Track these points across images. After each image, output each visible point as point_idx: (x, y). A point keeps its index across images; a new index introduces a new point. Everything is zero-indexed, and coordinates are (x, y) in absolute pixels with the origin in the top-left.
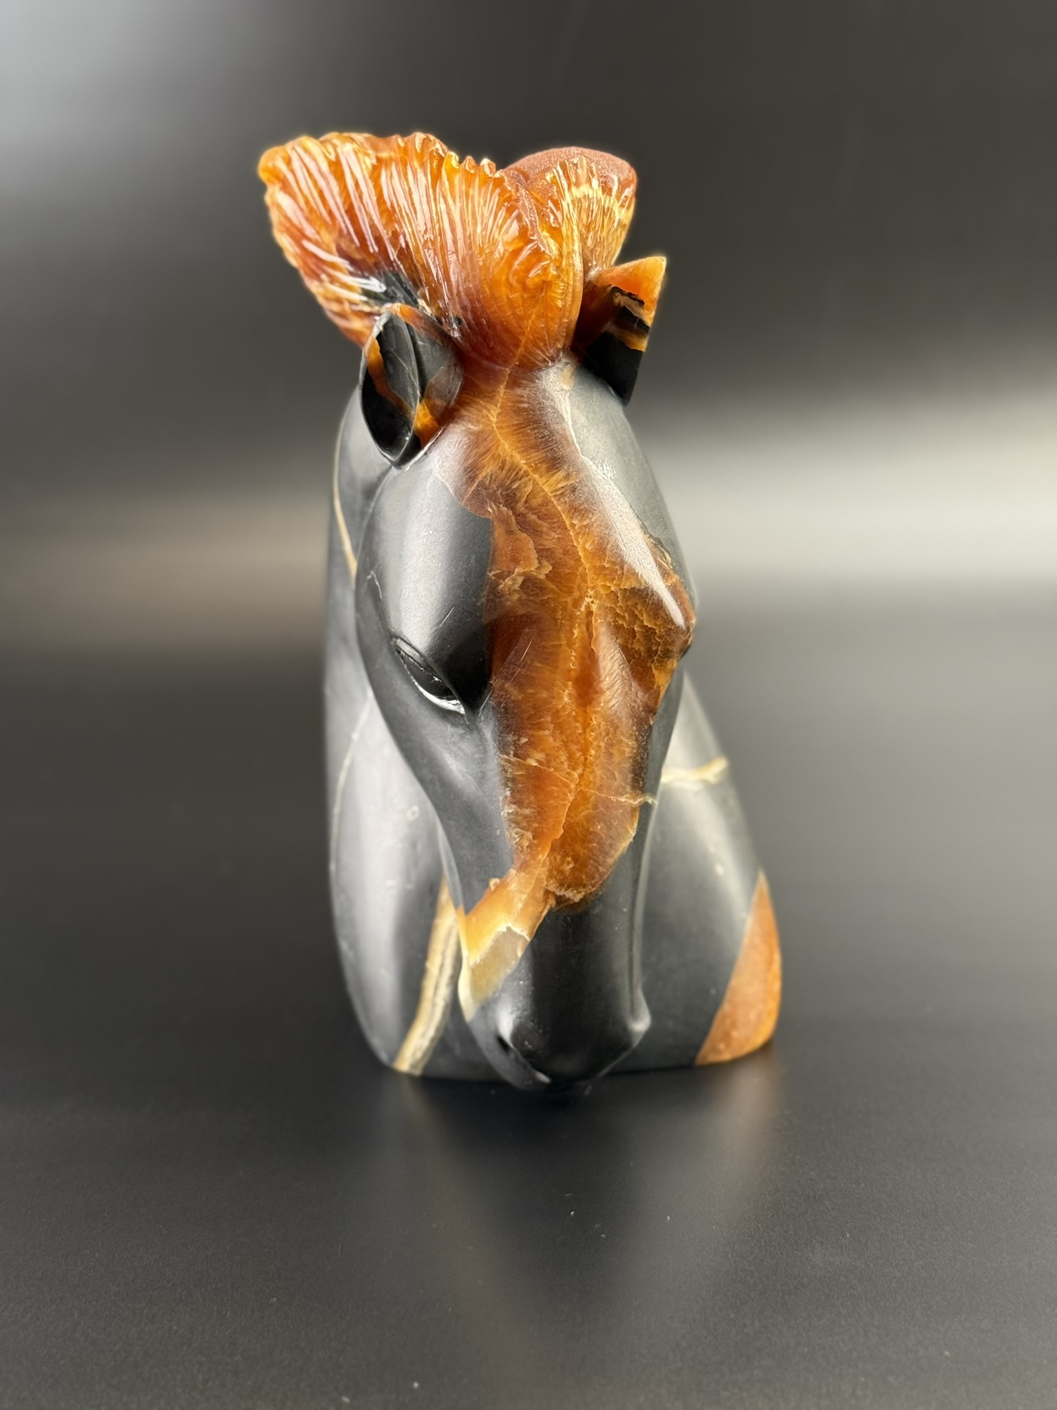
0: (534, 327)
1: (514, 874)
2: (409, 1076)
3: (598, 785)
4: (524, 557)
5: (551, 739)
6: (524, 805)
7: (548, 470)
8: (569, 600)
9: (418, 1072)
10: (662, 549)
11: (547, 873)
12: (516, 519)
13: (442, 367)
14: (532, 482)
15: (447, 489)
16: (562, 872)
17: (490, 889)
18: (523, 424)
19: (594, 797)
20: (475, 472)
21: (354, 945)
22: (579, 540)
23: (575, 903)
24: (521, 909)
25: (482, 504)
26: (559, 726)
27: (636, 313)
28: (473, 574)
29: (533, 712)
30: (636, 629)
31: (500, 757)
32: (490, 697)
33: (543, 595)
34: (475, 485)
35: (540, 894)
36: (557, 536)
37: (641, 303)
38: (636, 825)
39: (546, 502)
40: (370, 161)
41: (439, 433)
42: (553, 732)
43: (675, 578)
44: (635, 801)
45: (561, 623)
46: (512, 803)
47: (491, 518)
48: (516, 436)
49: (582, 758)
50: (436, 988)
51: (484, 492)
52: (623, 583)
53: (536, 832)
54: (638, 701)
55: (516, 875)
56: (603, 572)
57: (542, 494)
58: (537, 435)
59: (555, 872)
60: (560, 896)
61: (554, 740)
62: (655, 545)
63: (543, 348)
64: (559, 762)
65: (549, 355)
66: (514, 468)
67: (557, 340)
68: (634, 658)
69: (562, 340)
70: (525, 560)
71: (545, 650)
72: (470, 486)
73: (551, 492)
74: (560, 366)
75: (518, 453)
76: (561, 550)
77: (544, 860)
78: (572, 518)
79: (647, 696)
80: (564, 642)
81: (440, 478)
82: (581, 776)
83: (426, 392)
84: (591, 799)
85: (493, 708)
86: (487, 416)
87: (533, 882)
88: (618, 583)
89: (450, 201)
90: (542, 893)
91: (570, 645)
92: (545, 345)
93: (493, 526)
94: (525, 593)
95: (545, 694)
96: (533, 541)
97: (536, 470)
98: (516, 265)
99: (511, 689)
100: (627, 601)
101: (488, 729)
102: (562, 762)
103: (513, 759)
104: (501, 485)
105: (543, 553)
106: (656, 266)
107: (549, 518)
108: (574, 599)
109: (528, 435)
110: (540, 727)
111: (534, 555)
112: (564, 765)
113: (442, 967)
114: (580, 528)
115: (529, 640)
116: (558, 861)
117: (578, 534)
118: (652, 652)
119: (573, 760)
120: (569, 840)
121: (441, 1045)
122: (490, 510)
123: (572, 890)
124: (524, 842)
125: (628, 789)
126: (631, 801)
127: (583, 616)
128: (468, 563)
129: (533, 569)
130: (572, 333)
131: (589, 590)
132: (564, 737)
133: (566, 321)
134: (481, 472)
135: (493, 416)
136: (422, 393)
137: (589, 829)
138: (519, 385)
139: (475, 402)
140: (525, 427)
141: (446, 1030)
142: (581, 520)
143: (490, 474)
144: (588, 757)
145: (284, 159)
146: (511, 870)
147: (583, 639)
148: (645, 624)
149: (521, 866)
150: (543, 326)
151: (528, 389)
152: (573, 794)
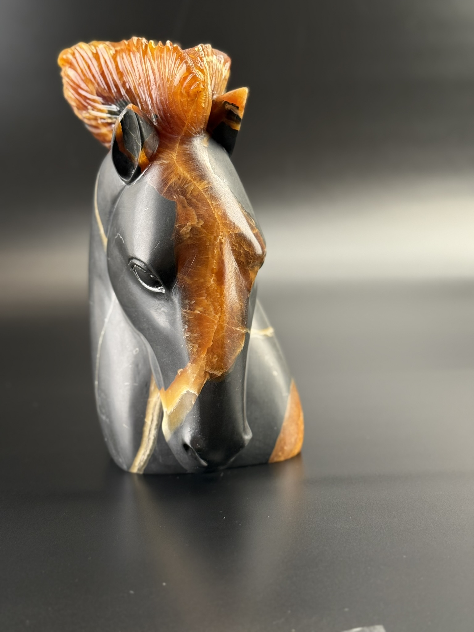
0: (192, 116)
1: (190, 365)
2: (138, 475)
3: (227, 321)
4: (191, 218)
5: (206, 301)
6: (194, 332)
7: (200, 180)
8: (212, 237)
9: (141, 472)
10: (251, 217)
11: (206, 363)
12: (187, 201)
13: (151, 134)
14: (193, 185)
15: (154, 189)
16: (212, 363)
17: (178, 374)
18: (188, 160)
19: (226, 327)
20: (167, 181)
21: (109, 416)
22: (215, 211)
23: (219, 377)
24: (194, 381)
25: (171, 196)
26: (209, 295)
27: (235, 112)
28: (168, 226)
29: (197, 289)
30: (241, 251)
31: (182, 311)
32: (177, 283)
33: (200, 235)
34: (168, 187)
35: (202, 374)
36: (205, 209)
37: (238, 108)
38: (244, 342)
39: (200, 194)
40: (112, 52)
41: (150, 166)
42: (206, 297)
43: (257, 230)
44: (243, 330)
45: (209, 248)
46: (188, 332)
47: (175, 201)
48: (185, 165)
49: (220, 309)
50: (150, 431)
51: (172, 190)
52: (235, 230)
53: (200, 344)
54: (243, 285)
55: (191, 365)
56: (226, 225)
57: (198, 190)
58: (194, 165)
59: (209, 363)
60: (212, 374)
61: (207, 301)
62: (248, 215)
63: (195, 127)
64: (209, 311)
65: (197, 131)
66: (185, 179)
67: (201, 124)
68: (241, 265)
69: (203, 124)
70: (192, 219)
71: (202, 260)
72: (165, 187)
73: (202, 189)
74: (202, 136)
75: (187, 172)
76: (208, 215)
77: (204, 357)
78: (211, 201)
79: (247, 283)
80: (210, 256)
81: (151, 185)
82: (220, 317)
83: (144, 146)
84: (224, 328)
85: (179, 288)
86: (172, 157)
87: (199, 367)
88: (233, 230)
89: (152, 61)
90: (203, 373)
91: (213, 257)
92: (196, 126)
93: (176, 205)
94: (192, 234)
95: (202, 280)
96: (195, 211)
97: (195, 180)
98: (185, 84)
99: (187, 279)
100: (237, 239)
101: (176, 299)
102: (211, 311)
103: (188, 311)
104: (179, 186)
105: (200, 216)
106: (243, 92)
107: (202, 201)
108: (214, 237)
109: (190, 164)
110: (201, 295)
111: (196, 217)
112: (212, 312)
113: (152, 420)
114: (216, 205)
115: (195, 255)
116: (211, 357)
117: (214, 208)
118: (249, 262)
119: (216, 310)
120: (215, 348)
121: (153, 458)
122: (175, 197)
123: (217, 371)
124: (194, 349)
125: (240, 324)
126: (242, 330)
127: (218, 245)
128: (166, 221)
129: (195, 223)
130: (207, 122)
131: (221, 233)
132: (212, 300)
133: (205, 115)
134: (170, 181)
135: (174, 157)
136: (142, 145)
137: (224, 342)
138: (185, 144)
139: (165, 151)
140: (189, 161)
141: (155, 450)
142: (216, 202)
143: (174, 182)
144: (223, 308)
145: (71, 54)
146: (189, 363)
147: (219, 254)
148: (245, 249)
149: (194, 361)
150: (196, 116)
151: (189, 145)
152: (216, 326)
